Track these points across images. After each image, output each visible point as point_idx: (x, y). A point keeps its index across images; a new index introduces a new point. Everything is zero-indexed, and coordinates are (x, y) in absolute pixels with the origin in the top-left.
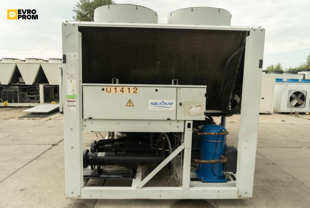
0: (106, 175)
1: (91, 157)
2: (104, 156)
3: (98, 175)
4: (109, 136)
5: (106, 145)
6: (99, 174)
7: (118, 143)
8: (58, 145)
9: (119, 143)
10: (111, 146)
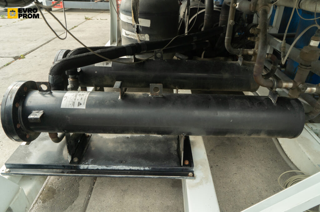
0: (99, 165)
1: (39, 109)
2: (83, 107)
3: (72, 161)
4: (113, 41)
5: (96, 65)
6: (76, 160)
7: (129, 57)
8: (25, 58)
9: (135, 58)
10: (110, 65)
